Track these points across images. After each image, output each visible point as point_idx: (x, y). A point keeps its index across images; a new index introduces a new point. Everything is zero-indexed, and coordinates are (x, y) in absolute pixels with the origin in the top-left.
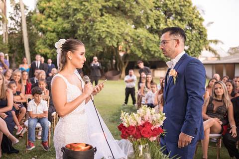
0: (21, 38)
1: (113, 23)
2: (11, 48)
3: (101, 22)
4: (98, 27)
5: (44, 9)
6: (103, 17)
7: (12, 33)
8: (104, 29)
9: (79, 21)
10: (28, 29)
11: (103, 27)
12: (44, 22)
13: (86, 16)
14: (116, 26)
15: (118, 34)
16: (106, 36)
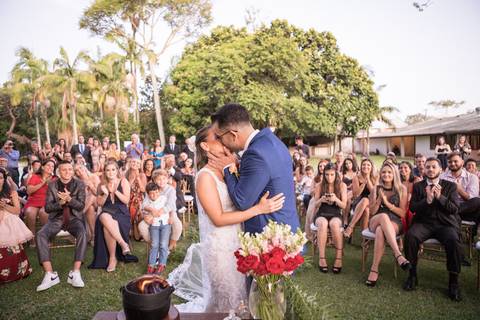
0: (154, 116)
1: (260, 92)
2: (142, 127)
3: (246, 92)
4: (242, 98)
5: (178, 80)
6: (248, 86)
7: (144, 111)
8: (249, 100)
9: (219, 92)
10: (162, 105)
11: (249, 98)
12: (179, 95)
13: (228, 86)
14: (264, 95)
15: (267, 105)
16: (253, 108)
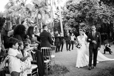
1: (107, 10)
2: (55, 29)
5: (69, 6)
6: (101, 6)
8: (101, 14)
11: (101, 12)
12: (68, 13)
13: (90, 7)
14: (109, 11)
15: (110, 16)
16: (103, 18)
